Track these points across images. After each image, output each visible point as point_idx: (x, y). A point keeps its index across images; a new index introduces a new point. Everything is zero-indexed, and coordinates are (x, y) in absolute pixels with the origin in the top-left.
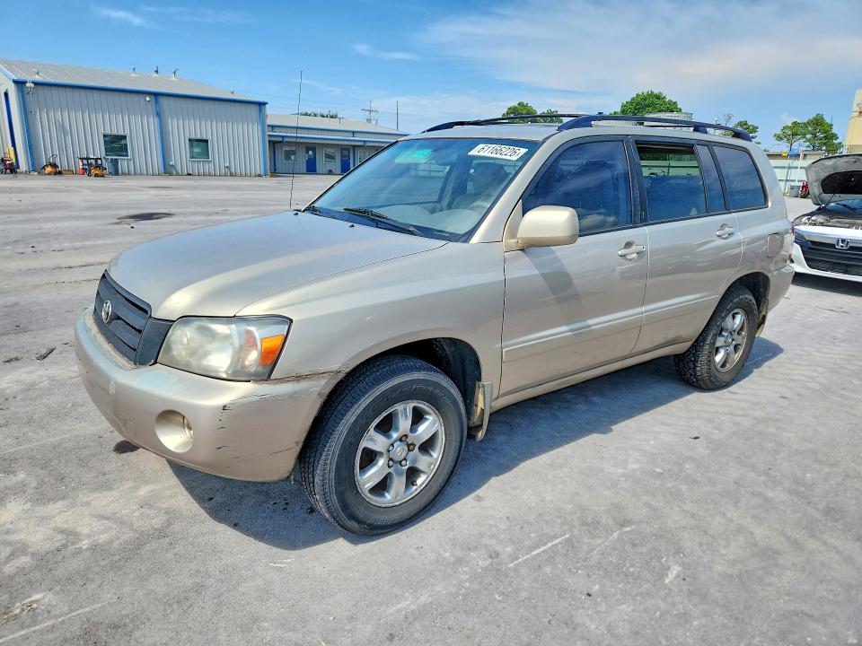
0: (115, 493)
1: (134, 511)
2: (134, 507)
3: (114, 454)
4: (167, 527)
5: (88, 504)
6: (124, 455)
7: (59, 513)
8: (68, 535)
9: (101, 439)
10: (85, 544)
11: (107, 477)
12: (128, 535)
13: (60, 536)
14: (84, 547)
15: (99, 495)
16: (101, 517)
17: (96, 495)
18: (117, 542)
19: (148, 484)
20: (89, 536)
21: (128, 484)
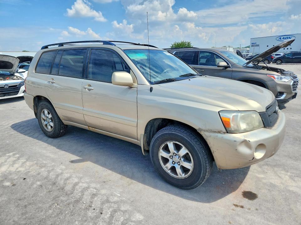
0: (271, 181)
1: (269, 173)
2: (268, 173)
3: (259, 196)
4: (264, 165)
5: (281, 183)
6: (255, 193)
7: (293, 186)
8: (293, 178)
9: (258, 208)
10: (289, 174)
11: (269, 188)
12: (276, 169)
13: (295, 179)
14: (289, 173)
15: (276, 184)
16: (280, 177)
17: (277, 184)
18: (280, 169)
19: (258, 177)
20: (287, 175)
21: (264, 181)
